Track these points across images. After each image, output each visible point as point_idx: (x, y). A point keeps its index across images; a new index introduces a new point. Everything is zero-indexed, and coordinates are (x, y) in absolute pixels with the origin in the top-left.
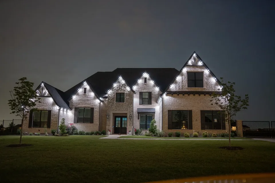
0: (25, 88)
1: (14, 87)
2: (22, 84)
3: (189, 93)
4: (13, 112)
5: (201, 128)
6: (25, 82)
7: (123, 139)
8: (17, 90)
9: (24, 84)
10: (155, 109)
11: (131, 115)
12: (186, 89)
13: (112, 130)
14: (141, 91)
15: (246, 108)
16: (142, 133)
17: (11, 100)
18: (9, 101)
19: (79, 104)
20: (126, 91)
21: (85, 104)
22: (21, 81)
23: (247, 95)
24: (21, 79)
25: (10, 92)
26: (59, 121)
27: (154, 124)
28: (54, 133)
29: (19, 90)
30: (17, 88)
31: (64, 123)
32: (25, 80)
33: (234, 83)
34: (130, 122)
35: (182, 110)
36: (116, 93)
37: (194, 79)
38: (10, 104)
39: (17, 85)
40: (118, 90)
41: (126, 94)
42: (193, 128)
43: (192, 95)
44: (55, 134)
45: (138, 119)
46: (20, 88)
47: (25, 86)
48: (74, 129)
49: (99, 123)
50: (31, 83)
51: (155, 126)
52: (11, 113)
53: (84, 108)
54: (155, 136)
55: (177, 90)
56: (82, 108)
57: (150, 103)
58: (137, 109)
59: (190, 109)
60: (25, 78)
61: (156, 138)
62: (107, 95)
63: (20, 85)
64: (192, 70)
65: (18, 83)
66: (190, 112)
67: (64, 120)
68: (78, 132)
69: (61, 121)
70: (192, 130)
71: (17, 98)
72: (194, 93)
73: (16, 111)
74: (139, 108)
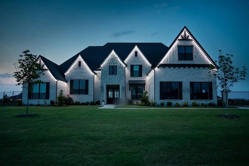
0: (29, 60)
1: (19, 60)
2: (25, 57)
3: (179, 66)
4: (19, 84)
5: (190, 98)
6: (28, 55)
7: (121, 108)
8: (21, 63)
9: (28, 57)
10: (145, 81)
11: (123, 86)
12: (177, 62)
13: (105, 101)
14: (132, 64)
15: (244, 79)
16: (133, 103)
17: (16, 73)
18: (15, 73)
19: (75, 77)
20: (118, 64)
21: (80, 76)
22: (24, 54)
23: (245, 67)
24: (24, 52)
25: (14, 64)
26: (57, 92)
27: (146, 95)
28: (54, 103)
29: (23, 62)
30: (21, 60)
31: (61, 94)
32: (28, 53)
33: (232, 56)
34: (122, 93)
35: (173, 81)
36: (109, 66)
37: (184, 53)
38: (16, 77)
39: (21, 58)
40: (110, 63)
41: (118, 67)
42: (183, 98)
43: (182, 68)
44: (55, 105)
45: (130, 90)
46: (24, 61)
47: (29, 58)
48: (70, 99)
49: (93, 94)
50: (34, 56)
51: (147, 96)
52: (16, 85)
53: (79, 80)
54: (147, 105)
55: (169, 63)
56: (77, 81)
57: (140, 75)
58: (128, 81)
59: (179, 80)
60: (28, 51)
61: (149, 107)
62: (100, 68)
63: (24, 58)
64: (183, 43)
65: (22, 56)
66: (180, 83)
67: (62, 92)
68: (74, 102)
69: (60, 92)
70: (182, 100)
71: (22, 71)
72: (184, 66)
73: (21, 83)
74: (130, 80)
